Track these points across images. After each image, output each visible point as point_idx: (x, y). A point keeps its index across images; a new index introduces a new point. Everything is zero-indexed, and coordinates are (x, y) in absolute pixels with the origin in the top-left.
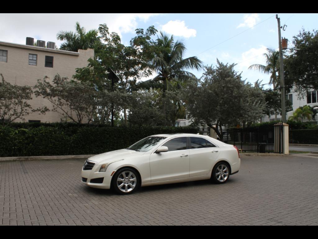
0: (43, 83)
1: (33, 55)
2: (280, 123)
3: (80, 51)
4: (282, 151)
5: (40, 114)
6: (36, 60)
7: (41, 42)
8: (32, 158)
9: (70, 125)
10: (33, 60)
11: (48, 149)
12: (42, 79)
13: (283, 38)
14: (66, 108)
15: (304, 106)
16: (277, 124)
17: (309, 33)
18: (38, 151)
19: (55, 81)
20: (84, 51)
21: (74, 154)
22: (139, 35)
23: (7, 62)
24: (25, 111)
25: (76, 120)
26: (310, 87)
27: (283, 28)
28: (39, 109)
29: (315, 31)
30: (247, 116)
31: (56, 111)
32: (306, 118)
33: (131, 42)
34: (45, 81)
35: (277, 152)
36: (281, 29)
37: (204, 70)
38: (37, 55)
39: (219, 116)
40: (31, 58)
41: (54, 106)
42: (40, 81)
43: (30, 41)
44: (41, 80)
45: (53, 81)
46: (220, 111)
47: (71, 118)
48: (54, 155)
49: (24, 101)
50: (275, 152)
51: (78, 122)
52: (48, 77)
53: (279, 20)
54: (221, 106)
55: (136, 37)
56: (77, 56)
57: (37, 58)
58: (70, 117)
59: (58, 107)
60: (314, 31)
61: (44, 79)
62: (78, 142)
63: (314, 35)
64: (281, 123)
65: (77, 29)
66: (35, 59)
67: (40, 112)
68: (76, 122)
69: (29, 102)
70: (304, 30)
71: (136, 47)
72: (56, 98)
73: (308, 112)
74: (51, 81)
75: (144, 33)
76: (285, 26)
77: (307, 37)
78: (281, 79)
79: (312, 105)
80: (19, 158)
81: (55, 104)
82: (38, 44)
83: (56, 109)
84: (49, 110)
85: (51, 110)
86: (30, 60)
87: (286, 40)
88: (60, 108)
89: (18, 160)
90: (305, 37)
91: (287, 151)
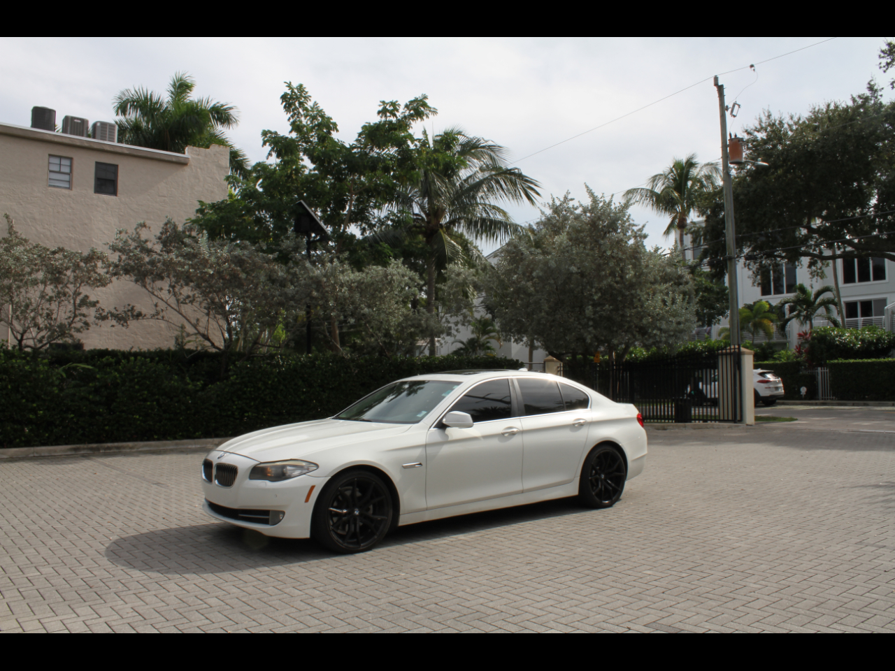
1: (61, 157)
2: (733, 347)
3: (189, 153)
4: (738, 418)
5: (113, 326)
6: (70, 174)
7: (76, 121)
8: (109, 448)
10: (59, 172)
12: (131, 231)
13: (733, 137)
15: (755, 303)
16: (726, 350)
17: (781, 123)
19: (163, 237)
20: (202, 150)
22: (383, 118)
24: (83, 319)
25: (220, 343)
26: (780, 256)
27: (730, 110)
28: (114, 311)
29: (796, 119)
30: (658, 333)
31: (163, 317)
32: (762, 333)
33: (360, 134)
34: (137, 239)
35: (726, 418)
36: (728, 113)
38: (71, 159)
39: (590, 333)
40: (56, 168)
41: (156, 305)
42: (123, 236)
43: (42, 116)
44: (126, 232)
45: (158, 238)
46: (593, 320)
47: (206, 338)
48: (167, 439)
49: (85, 290)
50: (722, 418)
51: (223, 348)
52: (147, 224)
54: (594, 305)
56: (183, 164)
57: (71, 167)
58: (203, 335)
59: (169, 308)
60: (792, 118)
61: (136, 229)
63: (794, 127)
64: (737, 347)
66: (67, 170)
67: (114, 322)
68: (216, 347)
70: (769, 116)
72: (165, 284)
73: (766, 318)
76: (736, 107)
77: (775, 132)
78: (727, 238)
79: (774, 300)
80: (75, 450)
81: (163, 300)
82: (69, 128)
83: (161, 314)
84: (143, 313)
85: (148, 316)
86: (51, 171)
87: (739, 141)
88: (175, 310)
89: (73, 453)
90: (773, 131)
91: (750, 417)
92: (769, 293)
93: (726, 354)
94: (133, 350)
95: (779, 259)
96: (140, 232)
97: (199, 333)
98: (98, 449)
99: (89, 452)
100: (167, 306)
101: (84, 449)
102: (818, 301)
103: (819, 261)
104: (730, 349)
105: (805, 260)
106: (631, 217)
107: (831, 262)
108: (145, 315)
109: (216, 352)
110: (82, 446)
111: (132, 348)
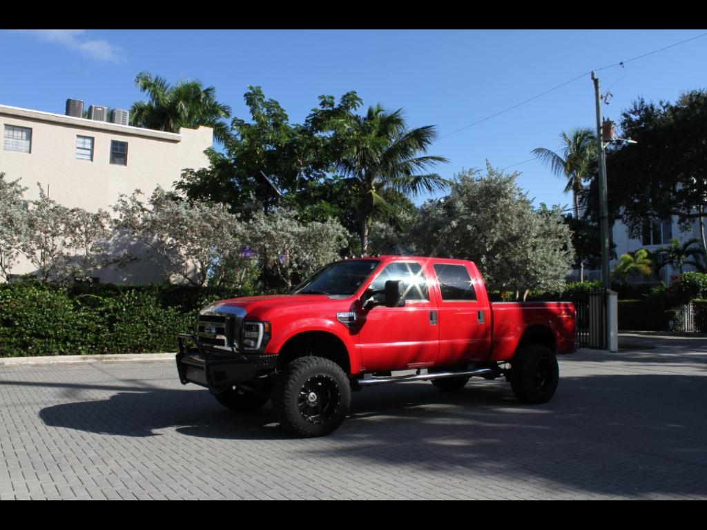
0: (129, 202)
1: (84, 137)
2: (600, 289)
3: (183, 132)
4: (604, 346)
6: (92, 149)
7: (97, 109)
8: (109, 358)
10: (83, 148)
12: (130, 195)
13: (606, 120)
15: (636, 251)
16: (596, 291)
19: (154, 200)
20: (192, 130)
22: (324, 108)
23: (30, 152)
26: (651, 214)
27: (604, 99)
33: (307, 120)
34: (134, 200)
35: (594, 346)
36: (602, 102)
38: (92, 139)
40: (81, 146)
42: (124, 199)
43: (74, 106)
44: (126, 196)
45: (150, 200)
48: (153, 353)
50: (591, 345)
52: (142, 191)
53: (596, 82)
55: (318, 112)
56: (177, 141)
57: (92, 144)
60: (661, 104)
61: (133, 194)
63: (662, 112)
64: (604, 289)
66: (89, 147)
70: (642, 102)
73: (644, 263)
75: (336, 105)
76: (609, 96)
77: (648, 114)
78: (600, 201)
79: (653, 249)
80: (84, 359)
82: (92, 115)
86: (78, 148)
87: (610, 123)
89: (83, 361)
90: (645, 114)
91: (614, 345)
92: (649, 243)
93: (596, 295)
95: (650, 217)
96: (136, 197)
98: (101, 359)
101: (90, 358)
102: (688, 248)
103: (687, 219)
105: (676, 218)
107: (697, 219)
110: (89, 356)
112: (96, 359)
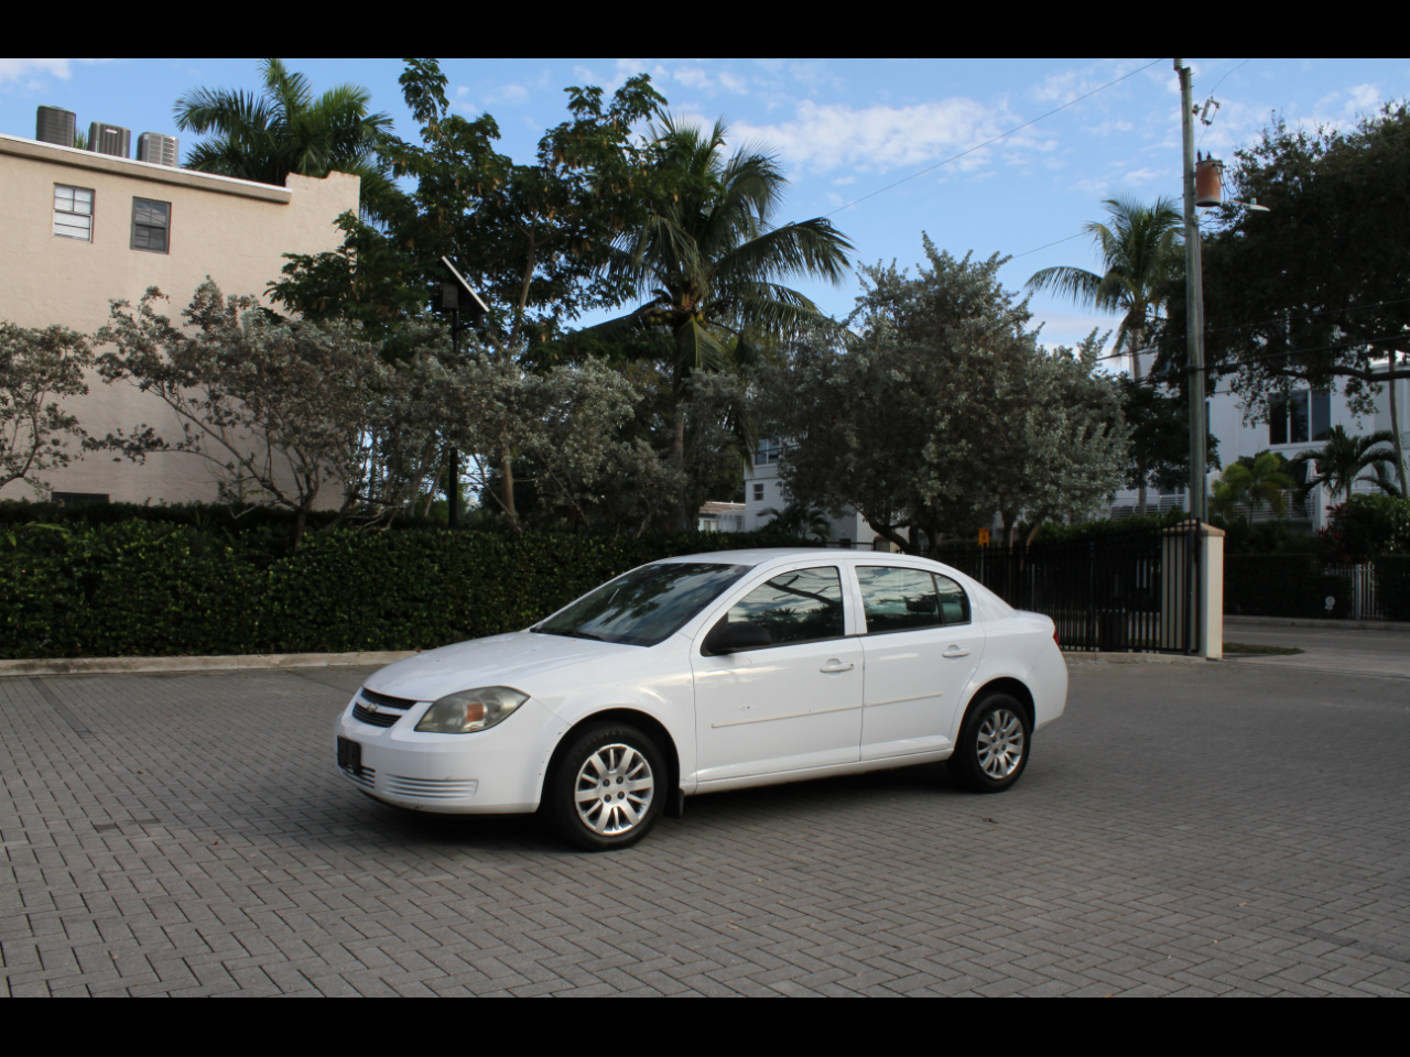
0: (137, 317)
1: (74, 188)
2: (1187, 522)
3: (294, 184)
4: (1193, 646)
5: (117, 460)
6: (91, 215)
7: (108, 131)
8: (86, 666)
9: (261, 515)
10: (72, 213)
11: (161, 624)
12: (136, 301)
13: (1204, 158)
14: (247, 438)
15: (1256, 455)
16: (1176, 527)
18: (114, 634)
19: (198, 313)
20: (315, 181)
21: (279, 651)
22: (581, 116)
24: (54, 448)
25: (292, 494)
26: (1293, 373)
27: (1201, 112)
28: (116, 435)
31: (198, 449)
32: (1267, 505)
33: (543, 145)
34: (147, 311)
35: (1172, 646)
36: (1196, 120)
37: (863, 283)
38: (92, 191)
40: (66, 206)
41: (187, 427)
42: (125, 311)
43: (53, 122)
44: (127, 304)
45: (189, 313)
46: (937, 467)
47: (268, 484)
48: (189, 655)
49: (48, 398)
50: (1164, 646)
51: (298, 503)
52: (162, 291)
53: (1184, 75)
54: (939, 441)
55: (566, 125)
56: (281, 202)
57: (92, 204)
58: (263, 481)
59: (207, 435)
60: (1320, 131)
61: (144, 299)
62: (301, 593)
63: (1324, 147)
64: (1194, 522)
65: (271, 83)
66: (86, 209)
67: (119, 453)
68: (289, 503)
69: (68, 404)
70: (1281, 128)
71: (565, 170)
72: (200, 392)
73: (1274, 480)
74: (173, 309)
75: (605, 109)
77: (1291, 155)
78: (1189, 335)
79: (1290, 451)
80: (25, 667)
81: (195, 420)
82: (97, 143)
83: (195, 443)
84: (165, 443)
85: (172, 446)
86: (58, 211)
87: (1214, 165)
88: (216, 436)
89: (22, 672)
90: (1287, 156)
91: (1214, 645)
92: (1284, 441)
93: (1176, 535)
94: (152, 504)
96: (151, 306)
97: (255, 476)
98: (65, 667)
99: (50, 672)
100: (202, 429)
101: (42, 667)
102: (1367, 452)
103: (1364, 383)
104: (1183, 526)
105: (1341, 382)
106: (1004, 288)
107: (1386, 384)
108: (168, 445)
109: (289, 511)
110: (37, 661)
111: (147, 501)
112: (55, 667)
